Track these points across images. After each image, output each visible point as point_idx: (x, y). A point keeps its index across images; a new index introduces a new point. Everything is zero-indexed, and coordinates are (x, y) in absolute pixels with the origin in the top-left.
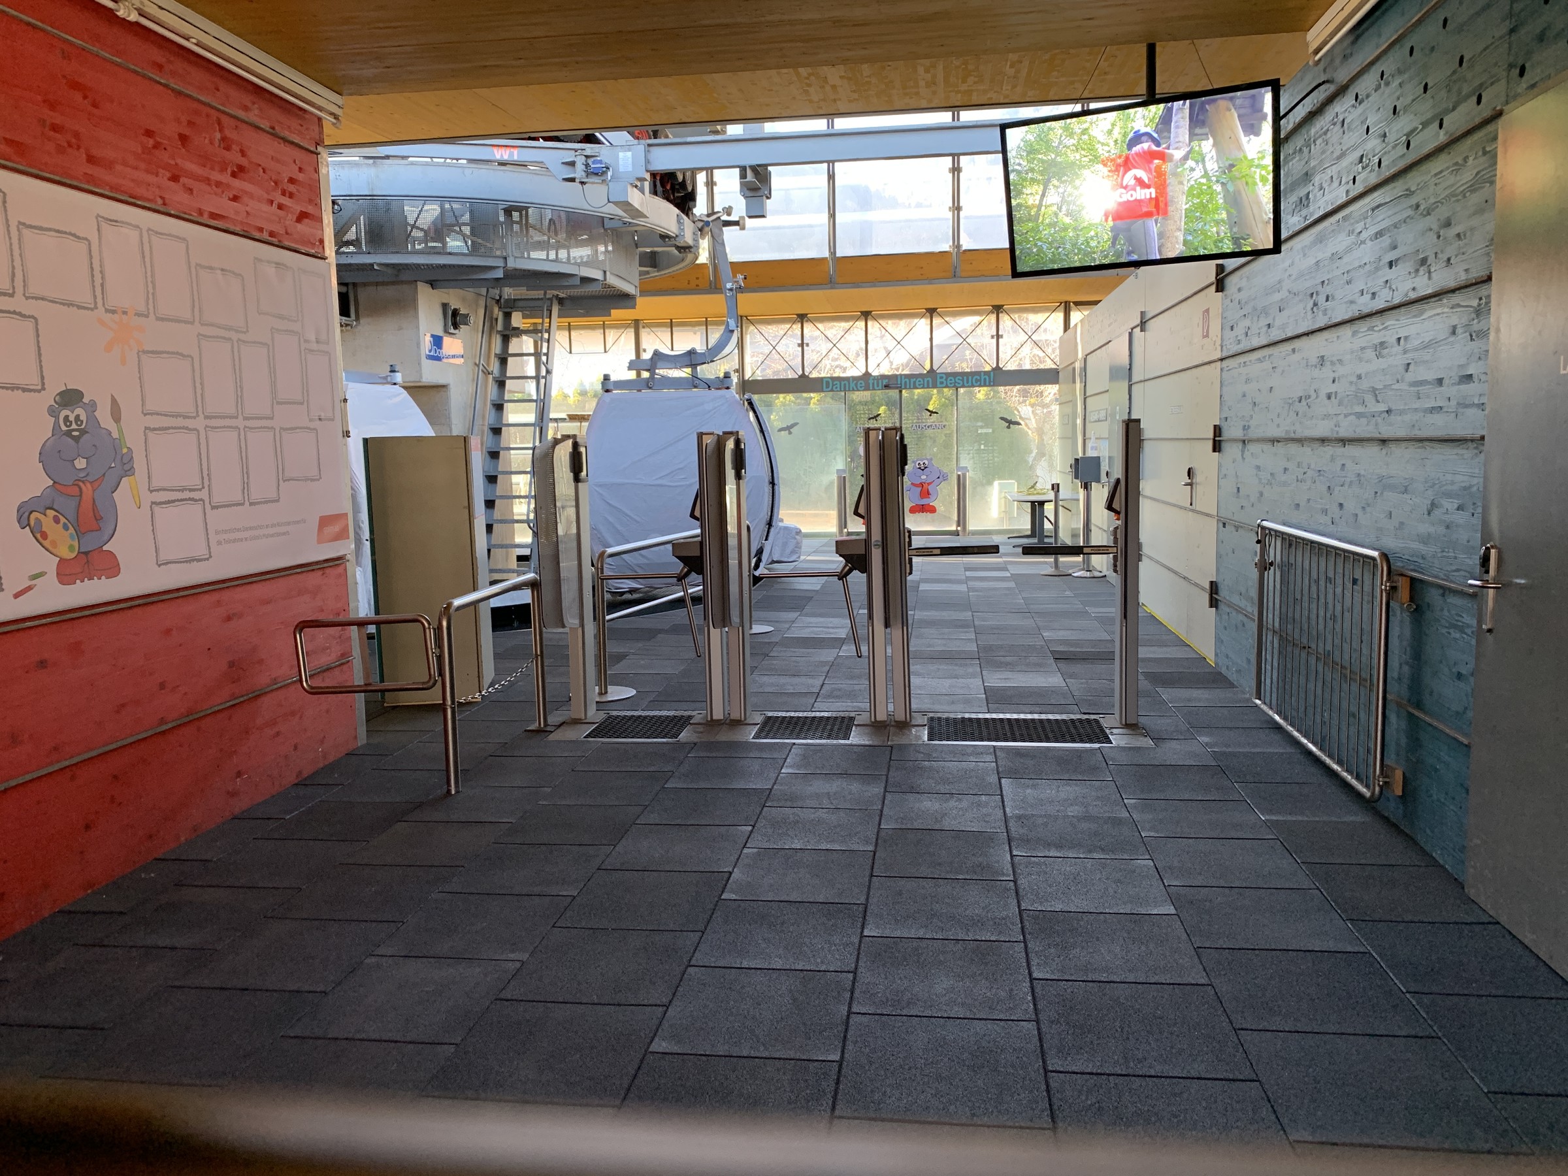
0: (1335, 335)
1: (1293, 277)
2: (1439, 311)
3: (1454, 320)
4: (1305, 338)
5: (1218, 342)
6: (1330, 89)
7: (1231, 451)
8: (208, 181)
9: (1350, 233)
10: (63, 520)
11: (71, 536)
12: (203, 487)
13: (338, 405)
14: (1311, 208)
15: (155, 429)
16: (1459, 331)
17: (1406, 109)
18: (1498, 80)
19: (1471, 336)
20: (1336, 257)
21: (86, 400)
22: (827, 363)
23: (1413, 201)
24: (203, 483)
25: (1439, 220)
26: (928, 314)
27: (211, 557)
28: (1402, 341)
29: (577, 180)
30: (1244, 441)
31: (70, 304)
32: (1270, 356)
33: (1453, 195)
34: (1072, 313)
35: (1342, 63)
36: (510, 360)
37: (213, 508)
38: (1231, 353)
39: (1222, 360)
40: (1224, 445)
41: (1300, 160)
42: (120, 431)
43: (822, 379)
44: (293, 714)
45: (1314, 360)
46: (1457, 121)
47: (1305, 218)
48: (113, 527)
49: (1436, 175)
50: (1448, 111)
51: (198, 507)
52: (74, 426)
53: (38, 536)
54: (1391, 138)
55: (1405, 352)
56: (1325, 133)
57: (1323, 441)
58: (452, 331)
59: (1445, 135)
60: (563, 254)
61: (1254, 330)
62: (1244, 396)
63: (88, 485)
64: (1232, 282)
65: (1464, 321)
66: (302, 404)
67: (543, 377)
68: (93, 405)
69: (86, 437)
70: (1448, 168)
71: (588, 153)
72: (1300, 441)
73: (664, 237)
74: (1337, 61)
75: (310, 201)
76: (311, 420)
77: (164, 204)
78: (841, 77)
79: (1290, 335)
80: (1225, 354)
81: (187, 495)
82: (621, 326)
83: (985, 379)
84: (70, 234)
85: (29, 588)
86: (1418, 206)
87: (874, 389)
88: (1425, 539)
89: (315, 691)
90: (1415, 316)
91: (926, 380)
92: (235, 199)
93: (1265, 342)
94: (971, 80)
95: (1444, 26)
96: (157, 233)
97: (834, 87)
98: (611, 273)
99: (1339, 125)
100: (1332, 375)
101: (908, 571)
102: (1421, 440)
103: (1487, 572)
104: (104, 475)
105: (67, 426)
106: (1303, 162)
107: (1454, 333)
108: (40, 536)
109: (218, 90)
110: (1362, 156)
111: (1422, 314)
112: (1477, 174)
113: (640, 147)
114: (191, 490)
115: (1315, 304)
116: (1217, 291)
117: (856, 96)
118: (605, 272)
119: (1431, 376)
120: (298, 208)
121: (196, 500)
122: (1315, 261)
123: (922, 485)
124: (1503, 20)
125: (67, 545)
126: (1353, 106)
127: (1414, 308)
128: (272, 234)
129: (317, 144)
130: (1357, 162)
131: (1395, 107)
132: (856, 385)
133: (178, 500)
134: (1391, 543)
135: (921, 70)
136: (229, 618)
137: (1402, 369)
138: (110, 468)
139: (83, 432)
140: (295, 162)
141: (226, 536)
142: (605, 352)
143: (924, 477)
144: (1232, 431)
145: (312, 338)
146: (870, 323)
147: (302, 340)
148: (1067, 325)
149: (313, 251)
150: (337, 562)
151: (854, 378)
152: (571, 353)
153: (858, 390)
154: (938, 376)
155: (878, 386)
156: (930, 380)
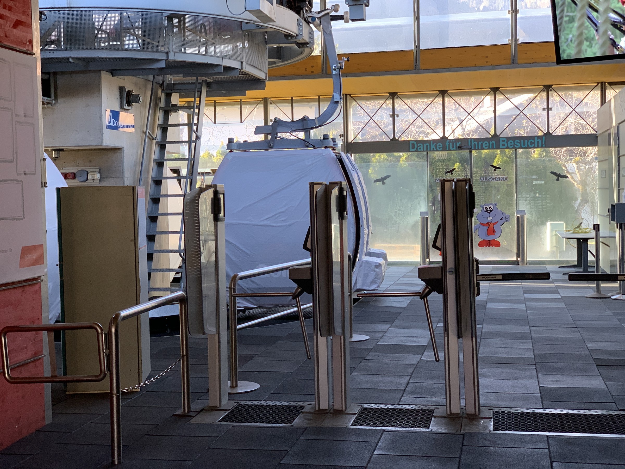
13: (39, 163)
22: (413, 129)
26: (492, 92)
34: (607, 91)
36: (169, 129)
43: (409, 141)
58: (126, 107)
60: (211, 49)
66: (12, 162)
67: (194, 142)
73: (287, 36)
75: (24, 13)
76: (18, 174)
83: (538, 142)
87: (449, 150)
89: (14, 381)
91: (491, 143)
98: (247, 64)
101: (476, 293)
118: (242, 63)
120: (14, 17)
123: (488, 224)
132: (436, 146)
142: (241, 122)
143: (490, 218)
145: (22, 113)
146: (447, 99)
147: (14, 115)
148: (603, 100)
149: (25, 49)
150: (34, 282)
151: (434, 141)
152: (215, 123)
153: (437, 150)
154: (501, 139)
155: (453, 147)
156: (494, 142)
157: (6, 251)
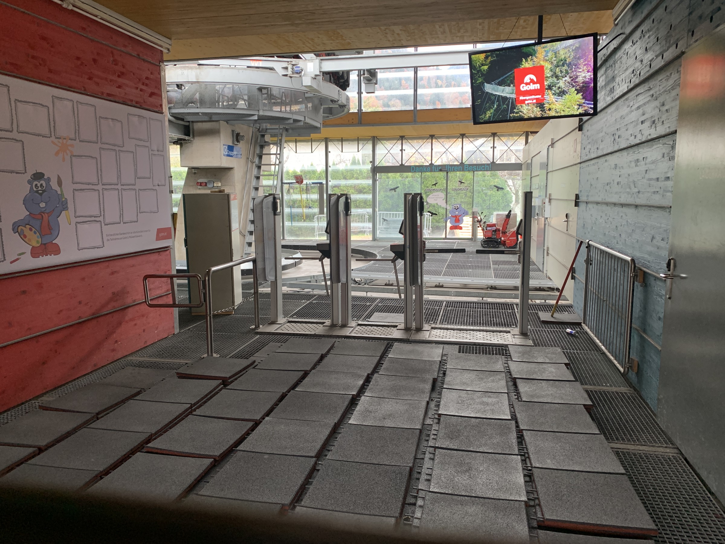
0: (621, 154)
1: (607, 126)
2: (659, 146)
3: (664, 151)
4: (610, 155)
5: (579, 155)
6: (623, 36)
7: (582, 206)
8: (106, 79)
9: (629, 106)
10: (34, 229)
11: (38, 237)
12: (101, 216)
13: (167, 178)
14: (615, 93)
15: (78, 190)
16: (665, 155)
17: (650, 48)
18: (684, 37)
19: (670, 158)
20: (622, 117)
21: (45, 177)
22: (413, 159)
23: (651, 92)
24: (101, 214)
25: (660, 102)
26: (461, 137)
27: (104, 246)
28: (645, 159)
29: (288, 76)
30: (587, 202)
31: (39, 135)
32: (598, 162)
33: (666, 91)
34: (529, 137)
35: (628, 25)
36: (263, 156)
37: (105, 225)
38: (583, 160)
39: (580, 163)
40: (580, 204)
41: (611, 70)
42: (62, 191)
43: (410, 166)
44: (143, 316)
45: (613, 166)
46: (669, 55)
47: (612, 98)
48: (57, 233)
49: (660, 81)
50: (666, 51)
51: (98, 225)
52: (40, 189)
53: (22, 236)
54: (645, 62)
55: (646, 164)
56: (621, 58)
57: (615, 204)
58: (236, 143)
59: (664, 62)
60: (288, 109)
61: (592, 151)
62: (588, 181)
63: (46, 215)
64: (586, 127)
65: (667, 151)
66: (150, 178)
67: (277, 165)
68: (49, 179)
69: (45, 193)
70: (664, 78)
71: (293, 63)
72: (607, 204)
73: (332, 101)
74: (627, 24)
75: (156, 87)
76: (154, 186)
77: (85, 90)
78: (401, 30)
79: (605, 153)
80: (582, 161)
81: (93, 219)
82: (319, 140)
83: (487, 167)
84: (39, 104)
85: (17, 259)
86: (653, 95)
87: (434, 171)
88: (650, 253)
89: (151, 306)
90: (650, 148)
91: (459, 167)
92: (119, 87)
93: (595, 156)
94: (462, 31)
95: (666, 10)
96: (81, 103)
97: (398, 34)
98: (308, 118)
99: (626, 55)
100: (619, 173)
102: (650, 206)
103: (669, 270)
104: (54, 210)
105: (36, 189)
106: (613, 71)
107: (663, 157)
108: (23, 236)
109: (112, 38)
110: (634, 70)
111: (653, 146)
112: (675, 81)
113: (317, 60)
114: (95, 217)
115: (614, 139)
116: (579, 131)
117: (409, 38)
118: (305, 117)
119: (655, 177)
120: (150, 90)
121: (97, 221)
122: (615, 119)
123: (456, 216)
124: (687, 8)
125: (36, 240)
126: (631, 46)
127: (650, 143)
128: (137, 103)
129: (160, 62)
130: (632, 72)
131: (646, 47)
132: (426, 169)
133: (89, 221)
134: (638, 255)
135: (437, 27)
136: (113, 273)
137: (644, 172)
138: (57, 207)
139: (44, 191)
140: (149, 70)
141: (112, 237)
142: (312, 152)
143: (457, 213)
144: (582, 198)
145: (156, 149)
146: (434, 140)
147: (150, 150)
148: (527, 142)
149: (157, 110)
150: (166, 249)
151: (426, 166)
152: (296, 152)
153: (427, 172)
154: (465, 166)
155: (436, 170)
156: (461, 167)
157: (146, 231)
